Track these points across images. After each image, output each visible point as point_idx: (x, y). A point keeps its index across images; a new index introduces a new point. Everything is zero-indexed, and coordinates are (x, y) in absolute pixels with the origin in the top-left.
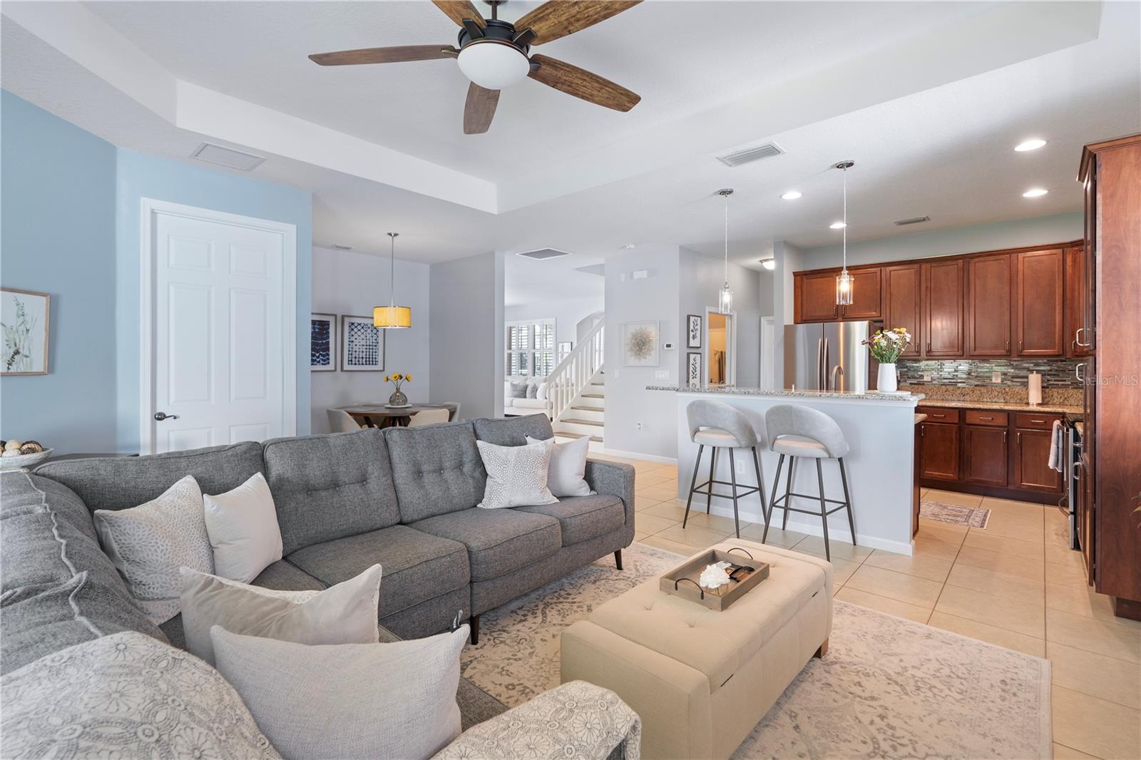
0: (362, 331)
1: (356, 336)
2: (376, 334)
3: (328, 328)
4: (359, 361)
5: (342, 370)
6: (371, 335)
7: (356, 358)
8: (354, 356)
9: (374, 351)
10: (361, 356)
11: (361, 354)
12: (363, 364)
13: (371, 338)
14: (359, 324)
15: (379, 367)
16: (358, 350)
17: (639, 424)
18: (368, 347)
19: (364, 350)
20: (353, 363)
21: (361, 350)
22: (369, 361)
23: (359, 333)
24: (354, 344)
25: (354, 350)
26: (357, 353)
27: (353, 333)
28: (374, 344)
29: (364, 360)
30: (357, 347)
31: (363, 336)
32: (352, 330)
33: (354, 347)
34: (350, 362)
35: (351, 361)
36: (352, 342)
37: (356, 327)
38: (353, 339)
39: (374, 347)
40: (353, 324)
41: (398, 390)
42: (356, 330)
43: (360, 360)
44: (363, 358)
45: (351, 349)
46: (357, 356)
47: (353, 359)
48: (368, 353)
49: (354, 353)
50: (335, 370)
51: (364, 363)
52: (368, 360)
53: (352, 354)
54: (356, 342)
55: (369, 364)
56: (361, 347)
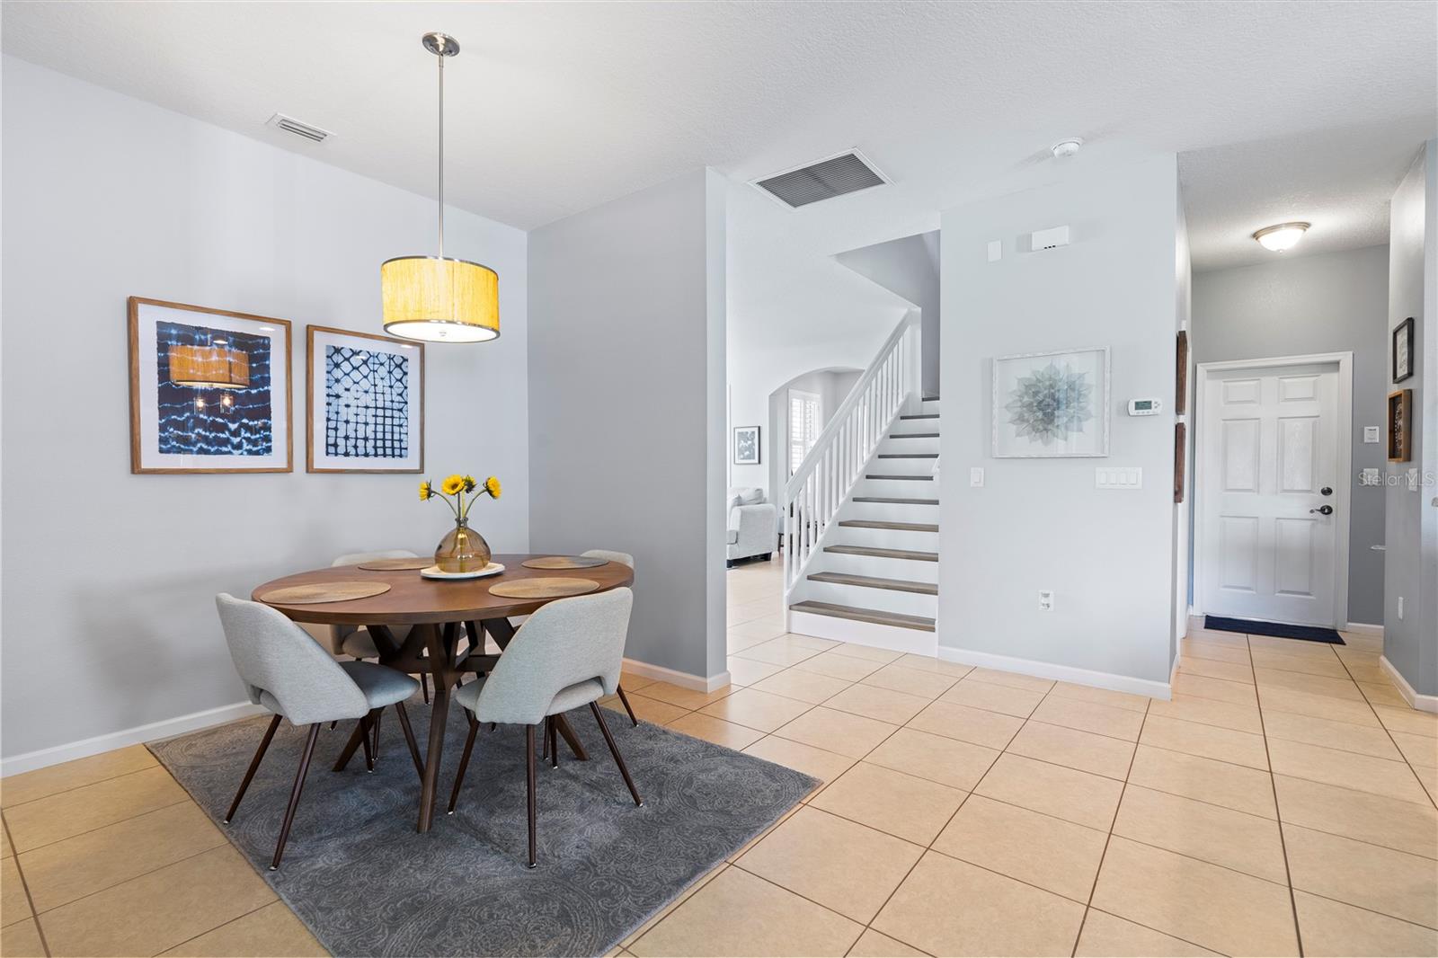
0: (364, 370)
1: (347, 382)
2: (400, 380)
3: (266, 356)
4: (356, 447)
5: (309, 469)
6: (387, 383)
7: (347, 438)
8: (341, 433)
9: (396, 422)
10: (361, 434)
11: (361, 428)
12: (366, 455)
13: (388, 390)
14: (355, 353)
15: (410, 462)
16: (352, 419)
17: (1047, 596)
18: (380, 412)
19: (371, 420)
20: (341, 450)
21: (361, 419)
22: (384, 447)
23: (356, 375)
24: (342, 402)
25: (343, 417)
26: (352, 426)
27: (338, 373)
28: (396, 406)
29: (371, 444)
30: (353, 410)
31: (365, 384)
32: (337, 365)
33: (343, 410)
34: (332, 448)
35: (336, 445)
36: (338, 396)
37: (347, 359)
38: (338, 389)
39: (396, 414)
40: (338, 351)
41: (461, 523)
42: (346, 367)
43: (361, 443)
44: (366, 439)
45: (333, 417)
46: (352, 434)
47: (341, 442)
48: (380, 428)
49: (342, 426)
50: (289, 470)
51: (371, 451)
52: (380, 443)
53: (336, 429)
54: (347, 398)
55: (385, 455)
56: (362, 411)
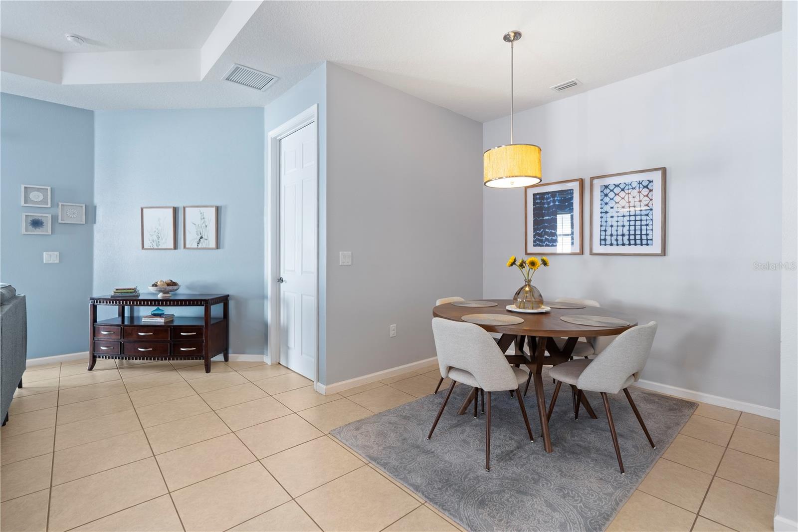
0: (622, 194)
1: (612, 204)
2: (647, 196)
3: (572, 198)
4: (617, 240)
5: (592, 254)
6: (637, 199)
7: (611, 235)
8: (609, 233)
9: (644, 223)
10: (620, 233)
11: (620, 229)
12: (623, 245)
13: (638, 204)
14: (616, 186)
15: (656, 248)
16: (615, 224)
18: (633, 218)
19: (627, 224)
20: (608, 242)
21: (620, 224)
22: (635, 240)
23: (617, 199)
24: (609, 215)
25: (609, 224)
26: (614, 228)
27: (607, 200)
28: (644, 213)
29: (626, 238)
30: (615, 219)
31: (623, 203)
32: (606, 195)
33: (609, 220)
34: (603, 241)
35: (605, 240)
36: (606, 212)
37: (612, 191)
38: (607, 208)
39: (644, 218)
40: (606, 187)
41: (528, 282)
42: (611, 195)
43: (620, 238)
44: (623, 235)
45: (604, 224)
46: (614, 233)
47: (608, 238)
48: (632, 228)
49: (609, 229)
50: (582, 252)
51: (626, 242)
52: (632, 237)
53: (605, 231)
54: (612, 212)
55: (635, 244)
56: (621, 219)
